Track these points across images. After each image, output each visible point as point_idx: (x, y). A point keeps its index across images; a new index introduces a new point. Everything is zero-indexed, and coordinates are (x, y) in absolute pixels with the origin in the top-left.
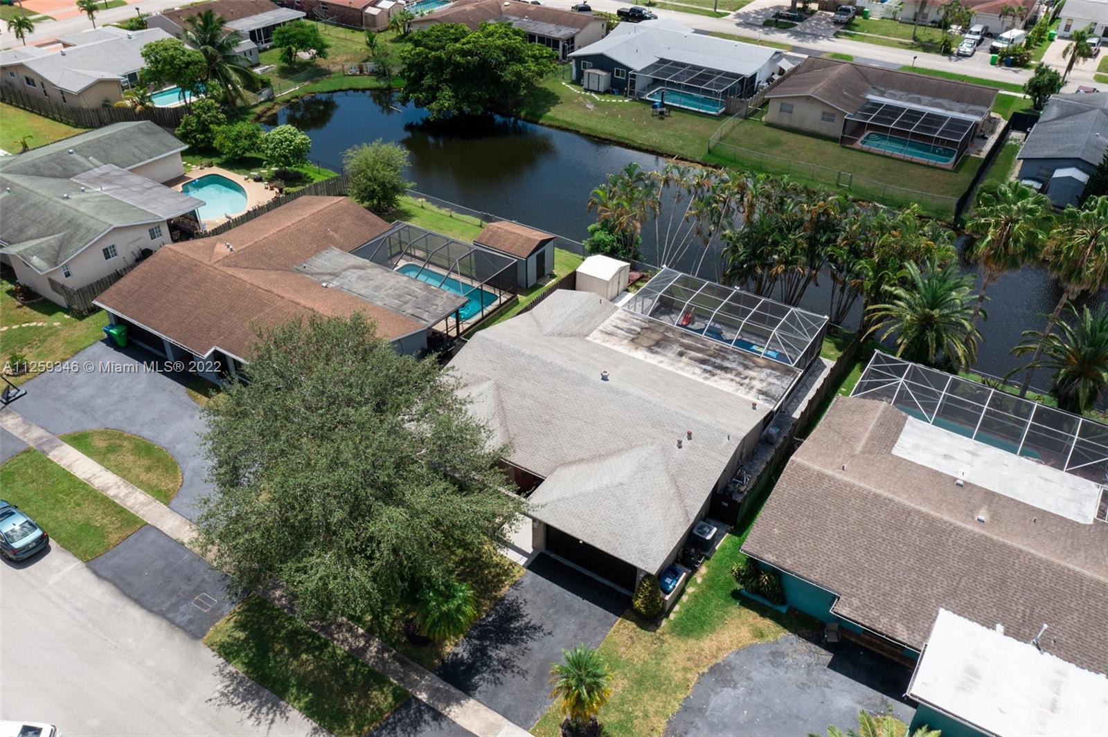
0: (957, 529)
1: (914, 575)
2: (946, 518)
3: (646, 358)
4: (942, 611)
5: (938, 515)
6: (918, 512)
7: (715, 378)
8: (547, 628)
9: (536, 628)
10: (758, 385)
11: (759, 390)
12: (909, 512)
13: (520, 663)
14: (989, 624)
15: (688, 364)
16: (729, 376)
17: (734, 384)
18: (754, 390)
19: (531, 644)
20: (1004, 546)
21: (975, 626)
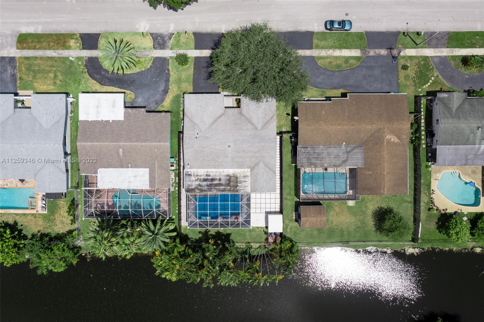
0: (124, 142)
1: (131, 125)
2: (128, 144)
3: (228, 171)
4: (123, 119)
5: (130, 144)
6: (134, 142)
7: (205, 174)
8: (205, 80)
9: (208, 79)
10: (193, 178)
11: (191, 176)
12: (137, 141)
13: (205, 69)
14: (113, 121)
15: (215, 175)
16: (202, 177)
17: (199, 174)
18: (193, 175)
19: (206, 75)
20: (114, 142)
21: (116, 119)
